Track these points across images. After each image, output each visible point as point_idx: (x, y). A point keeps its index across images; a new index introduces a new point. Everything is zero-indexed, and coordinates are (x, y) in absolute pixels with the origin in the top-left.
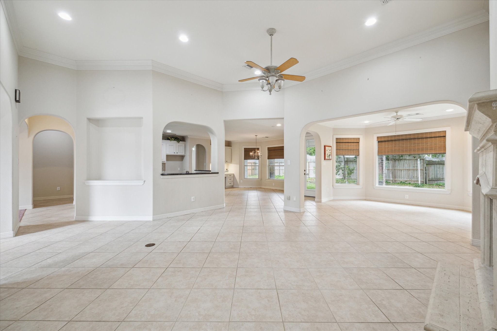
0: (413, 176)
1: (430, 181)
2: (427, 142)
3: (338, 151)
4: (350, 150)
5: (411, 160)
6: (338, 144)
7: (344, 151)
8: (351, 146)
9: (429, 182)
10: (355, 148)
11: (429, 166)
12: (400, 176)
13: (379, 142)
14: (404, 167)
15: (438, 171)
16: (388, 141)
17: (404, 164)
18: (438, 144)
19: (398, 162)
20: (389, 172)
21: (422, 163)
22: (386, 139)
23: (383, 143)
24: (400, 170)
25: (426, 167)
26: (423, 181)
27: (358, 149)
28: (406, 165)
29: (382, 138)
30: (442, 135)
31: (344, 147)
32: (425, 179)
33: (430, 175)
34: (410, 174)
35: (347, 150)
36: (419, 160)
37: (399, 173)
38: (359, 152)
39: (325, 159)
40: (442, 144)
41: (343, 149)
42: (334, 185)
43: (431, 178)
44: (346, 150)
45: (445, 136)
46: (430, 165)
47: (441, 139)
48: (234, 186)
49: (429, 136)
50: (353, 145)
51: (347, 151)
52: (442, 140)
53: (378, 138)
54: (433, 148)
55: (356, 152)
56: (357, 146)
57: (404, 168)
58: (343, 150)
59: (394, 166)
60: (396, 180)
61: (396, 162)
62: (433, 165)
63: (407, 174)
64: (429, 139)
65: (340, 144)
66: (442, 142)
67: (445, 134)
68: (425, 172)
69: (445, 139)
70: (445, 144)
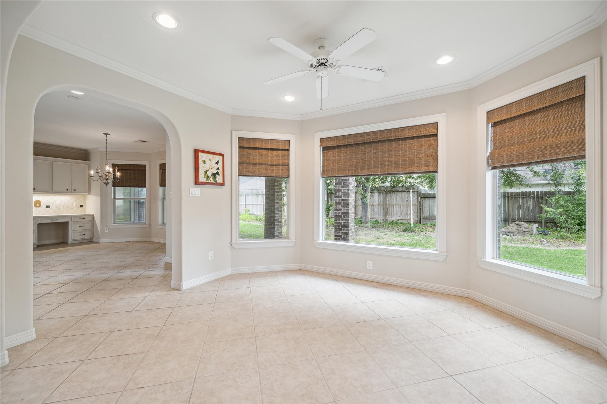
0: (406, 213)
1: (425, 220)
2: (404, 149)
3: (245, 166)
4: (271, 165)
5: (404, 191)
6: (245, 151)
7: (257, 166)
8: (272, 156)
9: (423, 221)
10: (281, 162)
11: (423, 200)
12: (391, 214)
13: (325, 149)
14: (396, 201)
15: (433, 207)
16: (339, 147)
17: (396, 197)
18: (423, 151)
19: (389, 194)
20: (380, 208)
21: (416, 196)
22: (335, 144)
23: (331, 151)
24: (392, 206)
25: (420, 202)
26: (416, 219)
27: (286, 164)
28: (398, 199)
29: (328, 141)
30: (430, 132)
31: (257, 157)
32: (419, 217)
33: (425, 211)
34: (403, 210)
35: (265, 164)
36: (411, 191)
37: (391, 209)
38: (288, 170)
39: (197, 182)
40: (431, 151)
41: (254, 161)
42: (233, 241)
43: (425, 215)
44: (261, 164)
45: (436, 135)
46: (425, 198)
47: (429, 141)
48: (94, 240)
49: (407, 135)
50: (277, 156)
51: (263, 167)
52: (431, 142)
53: (322, 140)
54: (415, 161)
55: (282, 170)
56: (286, 158)
57: (397, 203)
58: (255, 164)
59: (385, 200)
60: (387, 218)
61: (388, 194)
62: (428, 199)
63: (400, 210)
64: (408, 142)
65: (248, 150)
66: (431, 147)
67: (436, 131)
68: (420, 208)
69: (437, 140)
70: (437, 153)
